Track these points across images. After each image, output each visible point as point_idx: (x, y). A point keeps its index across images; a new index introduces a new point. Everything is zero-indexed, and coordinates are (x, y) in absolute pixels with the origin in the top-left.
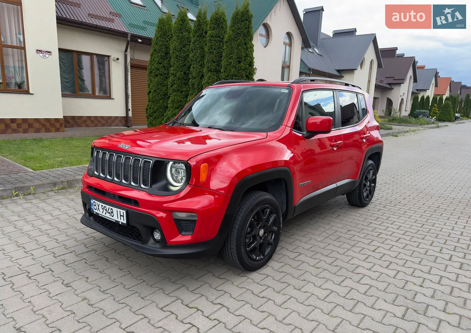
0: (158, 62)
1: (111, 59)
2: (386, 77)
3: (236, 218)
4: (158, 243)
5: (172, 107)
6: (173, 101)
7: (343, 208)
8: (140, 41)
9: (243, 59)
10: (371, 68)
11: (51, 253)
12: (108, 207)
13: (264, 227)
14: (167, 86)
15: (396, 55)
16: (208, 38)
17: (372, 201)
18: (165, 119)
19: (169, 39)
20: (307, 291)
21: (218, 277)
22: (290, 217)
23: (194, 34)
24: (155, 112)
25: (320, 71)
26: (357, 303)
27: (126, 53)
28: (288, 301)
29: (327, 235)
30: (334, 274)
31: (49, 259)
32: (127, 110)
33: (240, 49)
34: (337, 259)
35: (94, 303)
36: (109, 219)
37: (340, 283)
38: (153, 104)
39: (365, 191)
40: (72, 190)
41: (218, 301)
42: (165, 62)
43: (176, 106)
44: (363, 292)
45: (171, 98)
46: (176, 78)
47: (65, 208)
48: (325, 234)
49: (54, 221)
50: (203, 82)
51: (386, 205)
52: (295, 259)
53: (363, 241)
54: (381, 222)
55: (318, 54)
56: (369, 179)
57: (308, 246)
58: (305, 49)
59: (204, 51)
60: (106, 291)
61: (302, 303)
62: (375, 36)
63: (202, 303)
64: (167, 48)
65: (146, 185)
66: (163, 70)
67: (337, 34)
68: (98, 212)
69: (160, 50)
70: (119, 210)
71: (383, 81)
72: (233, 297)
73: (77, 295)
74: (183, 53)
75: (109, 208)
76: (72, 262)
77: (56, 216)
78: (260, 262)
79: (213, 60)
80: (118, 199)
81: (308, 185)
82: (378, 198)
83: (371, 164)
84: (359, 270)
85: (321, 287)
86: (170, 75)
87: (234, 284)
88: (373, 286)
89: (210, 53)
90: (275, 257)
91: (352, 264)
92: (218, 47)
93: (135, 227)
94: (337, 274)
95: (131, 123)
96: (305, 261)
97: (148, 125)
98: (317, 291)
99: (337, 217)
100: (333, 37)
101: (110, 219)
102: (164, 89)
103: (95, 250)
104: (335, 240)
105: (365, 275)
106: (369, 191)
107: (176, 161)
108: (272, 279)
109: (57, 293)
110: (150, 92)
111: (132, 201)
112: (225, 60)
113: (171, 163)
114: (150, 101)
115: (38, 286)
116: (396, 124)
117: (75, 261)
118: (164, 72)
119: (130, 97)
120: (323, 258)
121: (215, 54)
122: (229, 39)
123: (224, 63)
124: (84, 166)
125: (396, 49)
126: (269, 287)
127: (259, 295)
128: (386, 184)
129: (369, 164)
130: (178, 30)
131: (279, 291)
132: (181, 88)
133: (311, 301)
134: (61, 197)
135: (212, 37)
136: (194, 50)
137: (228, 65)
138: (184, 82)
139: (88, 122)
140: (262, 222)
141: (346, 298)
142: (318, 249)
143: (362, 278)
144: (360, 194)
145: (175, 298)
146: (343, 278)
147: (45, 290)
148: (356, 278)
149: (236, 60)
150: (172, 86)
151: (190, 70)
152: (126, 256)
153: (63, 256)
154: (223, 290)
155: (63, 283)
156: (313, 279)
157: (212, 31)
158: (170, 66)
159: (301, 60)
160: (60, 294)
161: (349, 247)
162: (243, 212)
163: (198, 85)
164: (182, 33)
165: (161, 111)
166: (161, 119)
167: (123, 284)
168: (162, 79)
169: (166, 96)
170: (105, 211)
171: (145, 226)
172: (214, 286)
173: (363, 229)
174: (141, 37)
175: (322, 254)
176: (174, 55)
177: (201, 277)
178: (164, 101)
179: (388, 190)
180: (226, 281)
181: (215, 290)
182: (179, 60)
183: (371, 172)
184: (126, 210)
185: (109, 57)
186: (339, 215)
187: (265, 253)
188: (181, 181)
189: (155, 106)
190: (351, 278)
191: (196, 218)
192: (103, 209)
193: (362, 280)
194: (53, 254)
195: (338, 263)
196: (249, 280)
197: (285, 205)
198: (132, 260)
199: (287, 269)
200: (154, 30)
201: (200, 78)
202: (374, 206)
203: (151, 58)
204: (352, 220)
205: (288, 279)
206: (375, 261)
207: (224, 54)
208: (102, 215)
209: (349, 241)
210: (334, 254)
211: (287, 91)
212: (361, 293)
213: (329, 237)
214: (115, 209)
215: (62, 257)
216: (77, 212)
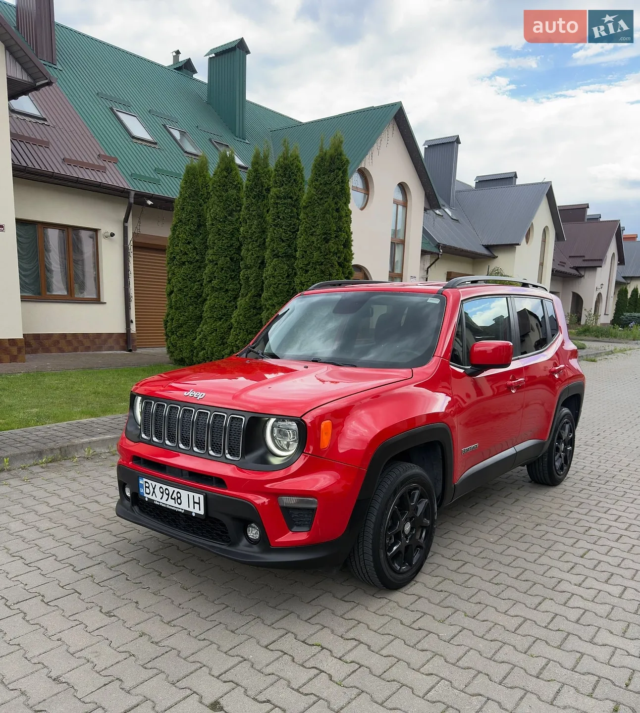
0: (186, 240)
1: (100, 235)
2: (570, 257)
3: (371, 505)
4: (255, 544)
5: (211, 317)
6: (212, 308)
7: (521, 487)
8: (150, 203)
9: (333, 236)
10: (544, 241)
11: (67, 565)
12: (171, 489)
13: (410, 520)
14: (201, 282)
15: (587, 217)
16: (273, 200)
17: (568, 476)
18: (198, 338)
19: (203, 200)
20: (486, 619)
21: (341, 599)
22: (446, 503)
23: (247, 192)
24: (181, 326)
25: (456, 249)
26: (567, 636)
27: (126, 225)
28: (460, 633)
29: (503, 533)
30: (525, 593)
31: (67, 576)
32: (128, 322)
33: (327, 219)
34: (526, 570)
35: (159, 640)
36: (173, 508)
37: (537, 607)
38: (177, 313)
39: (558, 459)
40: (68, 463)
41: (351, 635)
42: (197, 240)
43: (217, 316)
44: (574, 619)
45: (208, 302)
46: (217, 268)
47: (66, 493)
48: (498, 531)
49: (54, 514)
50: (264, 275)
51: (592, 482)
52: (459, 571)
53: (563, 541)
54: (588, 510)
55: (452, 219)
56: (564, 439)
57: (476, 551)
58: (431, 212)
59: (265, 221)
60: (173, 622)
61: (482, 638)
62: (551, 186)
63: (325, 638)
64: (199, 216)
65: (233, 454)
66: (194, 254)
67: (484, 182)
68: (153, 498)
69: (189, 220)
70: (191, 494)
71: (565, 263)
72: (373, 628)
73: (129, 628)
74: (229, 224)
75: (174, 491)
76: (105, 578)
77: (56, 507)
78: (405, 576)
79: (281, 238)
80: (188, 477)
81: (474, 451)
82: (576, 470)
83: (566, 414)
84: (563, 586)
85: (507, 613)
86: (207, 262)
87: (369, 609)
88: (588, 611)
89: (276, 226)
90: (426, 567)
91: (550, 577)
92: (290, 216)
93: (218, 520)
94: (528, 593)
95: (135, 344)
96: (475, 574)
97: (169, 348)
98: (502, 619)
99: (514, 502)
100: (476, 188)
101: (175, 509)
102: (196, 287)
103: (135, 559)
104: (517, 541)
105: (573, 594)
106: (564, 458)
107: (280, 418)
108: (427, 601)
109: (98, 626)
110: (172, 292)
111: (214, 480)
112: (302, 237)
113: (273, 420)
114: (171, 307)
115: (64, 616)
116: (591, 338)
117: (109, 577)
118: (195, 258)
119: (133, 299)
120: (502, 569)
121: (284, 227)
122: (310, 202)
123: (300, 241)
124: (79, 423)
125: (587, 206)
126: (425, 613)
127: (413, 626)
128: (586, 445)
129: (563, 414)
130: (219, 186)
131: (443, 620)
132: (225, 285)
133: (495, 634)
134: (53, 475)
135: (278, 197)
136: (248, 221)
137: (308, 246)
138: (231, 275)
139: (63, 343)
140: (409, 511)
141: (550, 629)
142: (492, 555)
143: (569, 599)
144: (551, 463)
145: (283, 632)
146: (541, 599)
147: (77, 623)
148: (562, 598)
149: (321, 237)
150: (210, 281)
151: (242, 254)
152: (188, 569)
153: (88, 569)
154: (354, 618)
155: (101, 611)
156: (491, 600)
157: (279, 189)
158: (207, 247)
159: (424, 231)
160: (102, 627)
161: (542, 550)
162: (382, 495)
163: (255, 280)
164: (227, 191)
165: (190, 324)
166: (190, 338)
167: (195, 611)
168: (193, 270)
169: (199, 299)
170: (165, 497)
171: (235, 518)
172: (339, 613)
173: (560, 522)
174: (151, 197)
175: (500, 563)
176: (214, 229)
177: (314, 599)
178: (196, 308)
179: (592, 456)
180: (355, 604)
181: (341, 619)
182: (222, 237)
183: (567, 426)
184: (204, 494)
185: (96, 231)
186: (517, 500)
187: (412, 561)
188: (288, 448)
189: (181, 316)
190: (552, 599)
191: (314, 506)
192: (162, 493)
193: (569, 602)
194: (72, 567)
195: (527, 575)
196: (391, 604)
197: (441, 483)
198: (199, 574)
199: (447, 586)
200: (178, 186)
201: (259, 268)
202: (572, 484)
203: (173, 234)
204: (538, 507)
205: (452, 601)
206: (586, 572)
207: (302, 227)
208: (159, 502)
209: (540, 542)
210: (520, 562)
211: (437, 301)
212: (571, 621)
213: (508, 535)
214: (184, 493)
215: (88, 572)
216: (87, 498)
